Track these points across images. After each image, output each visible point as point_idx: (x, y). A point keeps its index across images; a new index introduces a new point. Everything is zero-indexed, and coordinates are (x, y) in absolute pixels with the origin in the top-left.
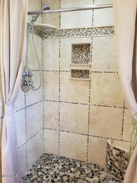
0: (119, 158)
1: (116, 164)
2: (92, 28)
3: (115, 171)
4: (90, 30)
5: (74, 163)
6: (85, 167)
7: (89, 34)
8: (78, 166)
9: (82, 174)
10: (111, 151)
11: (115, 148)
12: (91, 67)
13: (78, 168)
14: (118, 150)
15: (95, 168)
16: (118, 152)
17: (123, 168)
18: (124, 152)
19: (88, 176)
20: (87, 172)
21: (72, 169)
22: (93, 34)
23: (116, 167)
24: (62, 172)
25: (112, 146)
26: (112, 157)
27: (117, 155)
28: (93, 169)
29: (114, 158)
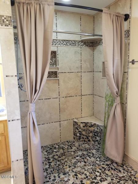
0: (85, 128)
1: (84, 133)
2: (57, 40)
3: (83, 138)
4: (55, 41)
5: (53, 146)
6: (62, 146)
7: (55, 44)
8: (57, 147)
9: (64, 150)
10: (80, 126)
11: (82, 123)
12: (58, 69)
13: (58, 148)
14: (84, 123)
15: (69, 143)
16: (84, 124)
17: (88, 133)
18: (88, 123)
19: (69, 149)
20: (66, 147)
21: (55, 150)
22: (58, 44)
23: (84, 135)
24: (50, 155)
25: (80, 122)
26: (80, 130)
27: (84, 127)
28: (68, 144)
29: (82, 129)
